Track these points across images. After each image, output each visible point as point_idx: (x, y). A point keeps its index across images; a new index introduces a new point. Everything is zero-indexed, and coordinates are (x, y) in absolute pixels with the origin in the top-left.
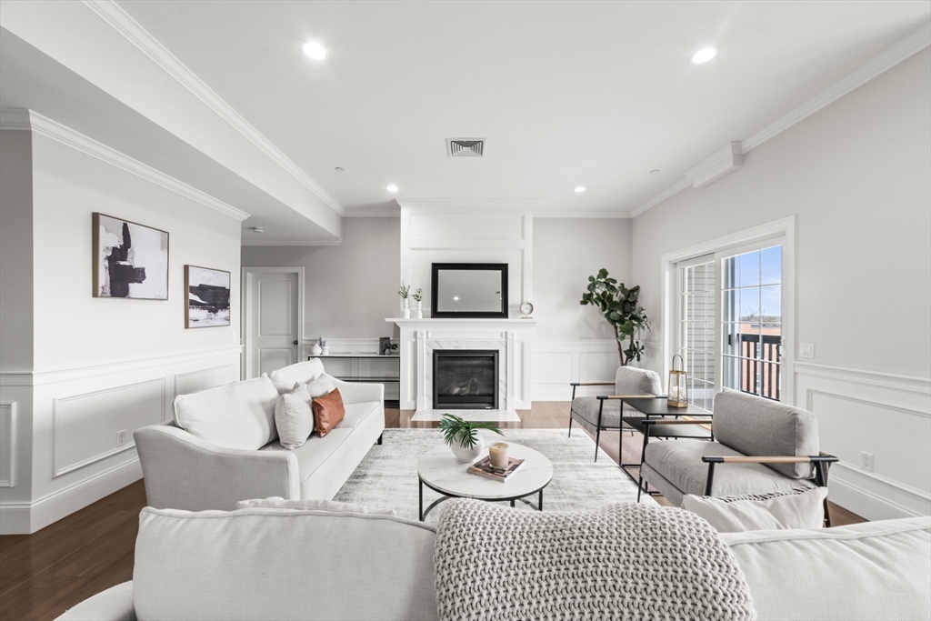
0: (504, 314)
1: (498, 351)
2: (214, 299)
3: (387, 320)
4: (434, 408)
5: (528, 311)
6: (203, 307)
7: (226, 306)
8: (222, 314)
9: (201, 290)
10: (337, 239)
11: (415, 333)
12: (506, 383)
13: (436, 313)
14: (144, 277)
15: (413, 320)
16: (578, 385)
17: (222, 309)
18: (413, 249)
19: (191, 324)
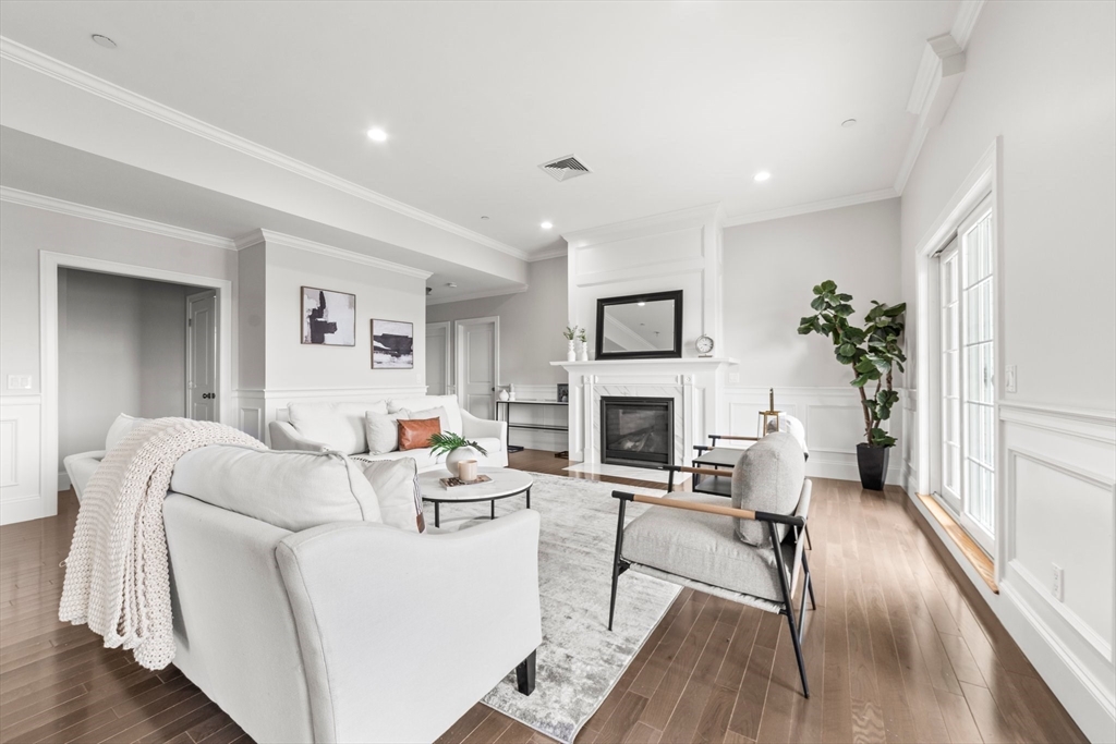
0: (677, 353)
1: (672, 399)
2: (398, 346)
3: (552, 363)
4: (602, 462)
5: (708, 348)
6: (386, 352)
7: (409, 351)
8: (404, 358)
9: (384, 338)
10: (522, 285)
11: (583, 377)
12: (683, 440)
13: (600, 355)
14: (336, 329)
15: (577, 363)
16: (719, 437)
17: (405, 354)
18: (580, 286)
19: (376, 365)
